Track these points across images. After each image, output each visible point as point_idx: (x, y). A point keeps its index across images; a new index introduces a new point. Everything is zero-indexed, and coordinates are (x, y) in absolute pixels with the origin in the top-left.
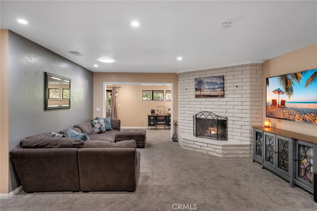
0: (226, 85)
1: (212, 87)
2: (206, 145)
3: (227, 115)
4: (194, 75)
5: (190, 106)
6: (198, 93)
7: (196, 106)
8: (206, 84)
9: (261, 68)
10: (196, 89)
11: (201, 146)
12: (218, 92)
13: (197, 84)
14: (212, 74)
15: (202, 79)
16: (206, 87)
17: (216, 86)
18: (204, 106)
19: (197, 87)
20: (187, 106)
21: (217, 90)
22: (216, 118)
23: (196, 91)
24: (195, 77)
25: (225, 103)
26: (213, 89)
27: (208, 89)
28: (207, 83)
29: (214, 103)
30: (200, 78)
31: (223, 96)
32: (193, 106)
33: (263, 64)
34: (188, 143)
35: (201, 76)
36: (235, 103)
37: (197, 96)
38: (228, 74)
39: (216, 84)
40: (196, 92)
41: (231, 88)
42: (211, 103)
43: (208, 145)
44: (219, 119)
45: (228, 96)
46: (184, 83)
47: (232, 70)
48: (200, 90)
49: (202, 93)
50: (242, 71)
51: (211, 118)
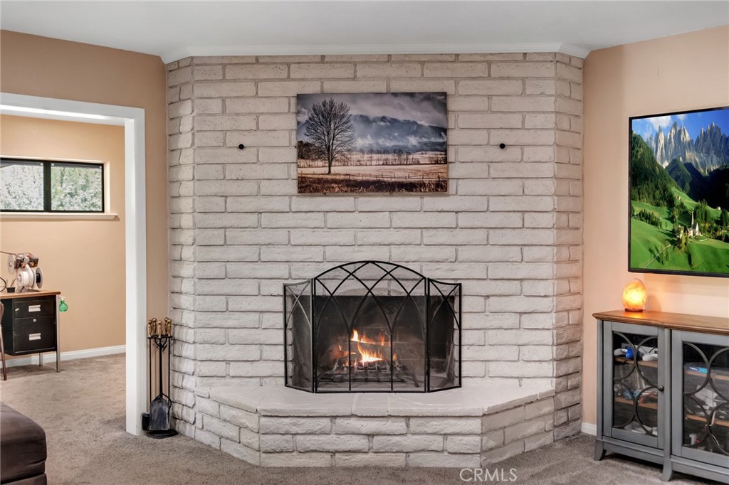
0: (453, 137)
1: (389, 144)
2: (399, 426)
3: (458, 272)
4: (288, 78)
5: (263, 237)
6: (317, 169)
7: (297, 237)
8: (358, 127)
9: (576, 76)
10: (304, 151)
11: (371, 436)
12: (421, 167)
13: (311, 125)
14: (388, 79)
15: (337, 102)
16: (360, 143)
17: (413, 141)
18: (345, 237)
19: (306, 139)
20: (247, 236)
21: (417, 156)
22: (420, 291)
23: (301, 156)
24: (295, 89)
25: (449, 220)
26: (398, 151)
27: (371, 151)
28: (366, 120)
29: (398, 220)
30: (323, 94)
31: (440, 187)
32: (281, 236)
33: (585, 62)
34: (294, 429)
35: (328, 87)
36: (494, 220)
37: (307, 186)
38: (465, 87)
39: (412, 127)
40: (302, 162)
41: (476, 154)
42: (382, 219)
43: (408, 426)
44: (434, 292)
45: (464, 187)
46: (224, 111)
47: (481, 70)
48: (327, 154)
49: (339, 170)
50: (523, 80)
51: (394, 289)
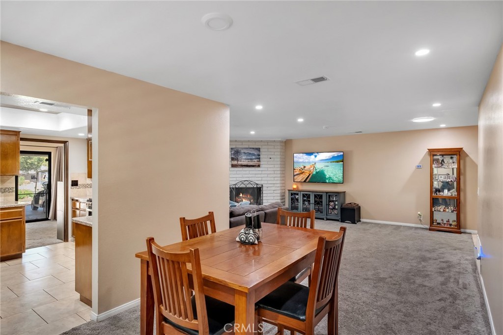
0: (261, 157)
1: (249, 158)
3: (262, 182)
6: (235, 162)
8: (243, 154)
9: (284, 144)
10: (232, 159)
12: (255, 162)
13: (234, 154)
14: (249, 145)
15: (239, 149)
16: (244, 157)
17: (254, 157)
18: (240, 176)
19: (233, 157)
21: (254, 160)
22: (255, 186)
23: (232, 160)
25: (260, 172)
26: (251, 159)
27: (246, 159)
28: (245, 153)
29: (251, 172)
31: (259, 166)
33: (285, 142)
35: (237, 147)
36: (269, 172)
37: (233, 166)
38: (264, 147)
39: (253, 155)
41: (265, 160)
42: (247, 172)
44: (258, 186)
45: (263, 166)
47: (266, 144)
48: (237, 160)
49: (240, 163)
50: (274, 145)
51: (251, 186)
